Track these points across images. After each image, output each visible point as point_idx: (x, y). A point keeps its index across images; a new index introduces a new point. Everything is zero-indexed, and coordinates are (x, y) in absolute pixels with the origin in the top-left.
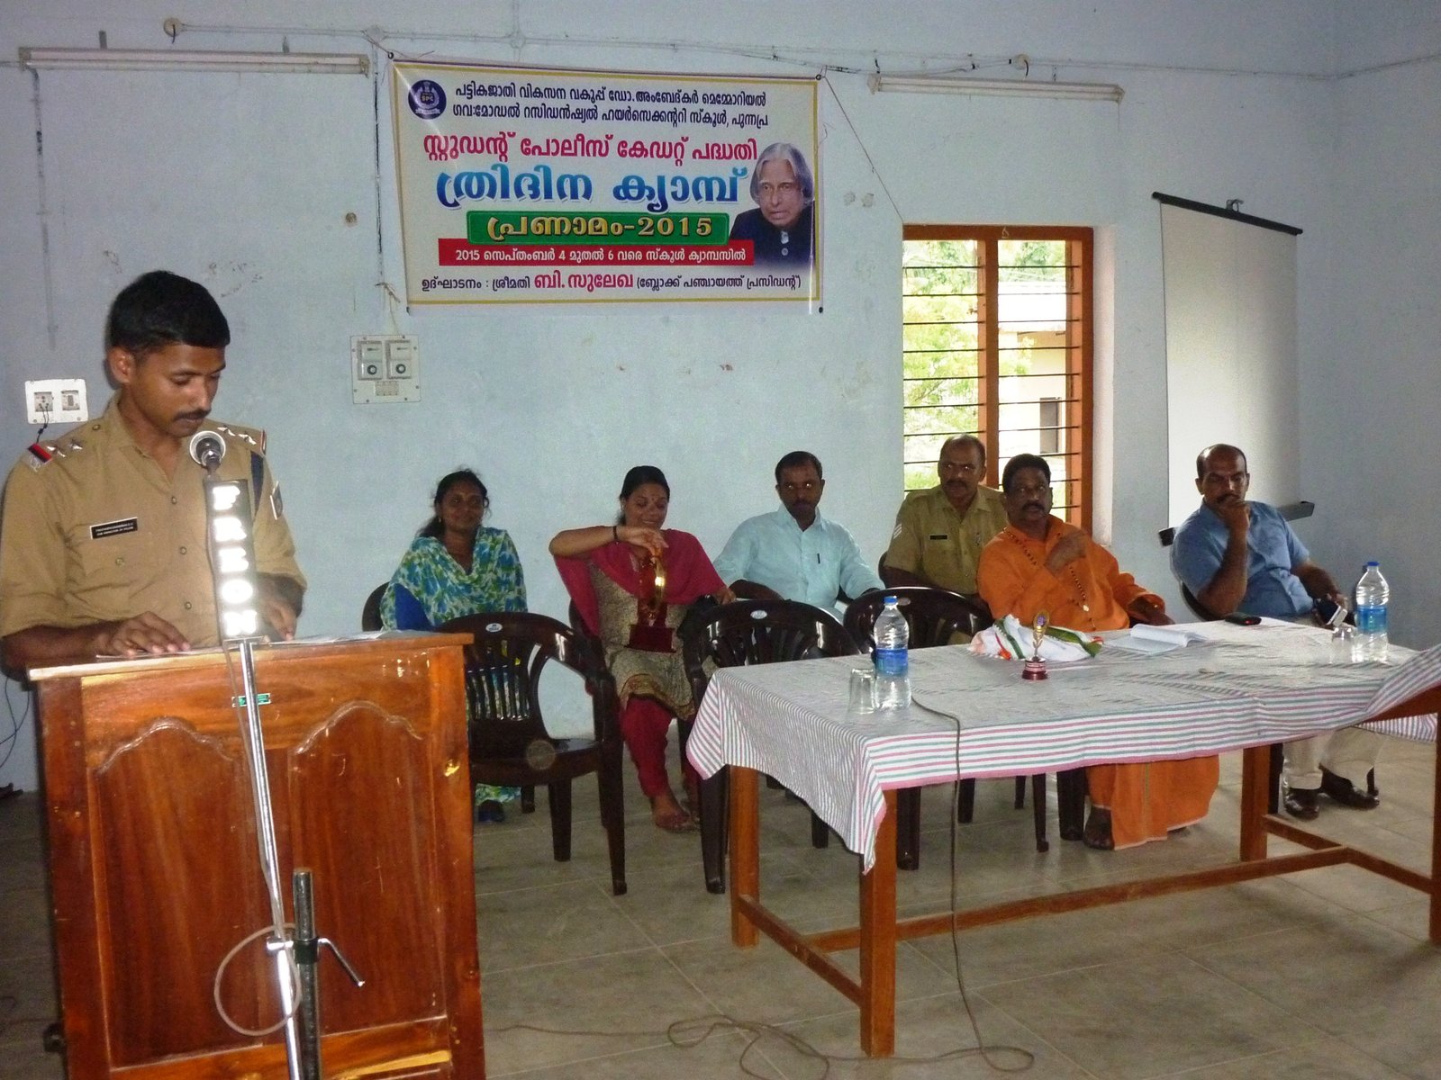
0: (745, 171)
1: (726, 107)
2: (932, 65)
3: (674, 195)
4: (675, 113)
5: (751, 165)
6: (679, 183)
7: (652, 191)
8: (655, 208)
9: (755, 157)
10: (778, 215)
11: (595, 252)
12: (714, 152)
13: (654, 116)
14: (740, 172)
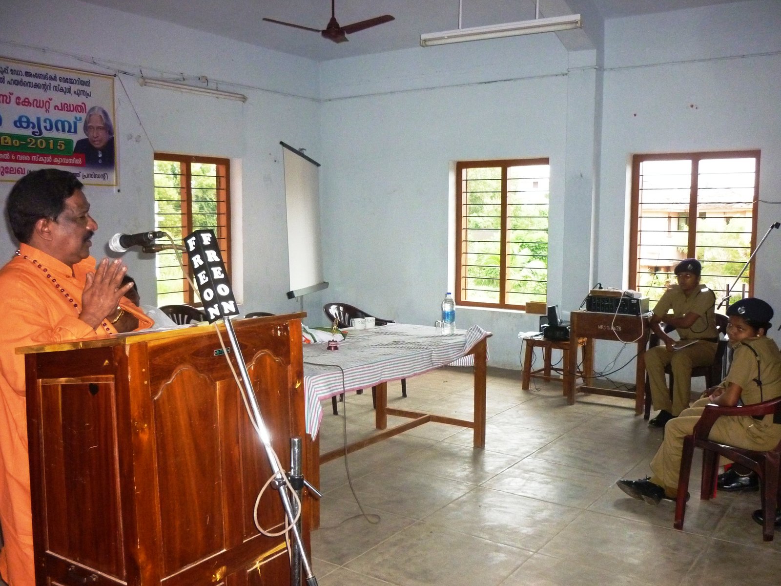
0: (81, 119)
1: (71, 85)
2: (165, 76)
3: (45, 127)
4: (45, 85)
5: (84, 116)
6: (48, 121)
7: (33, 124)
8: (36, 134)
9: (86, 113)
10: (97, 142)
11: (5, 155)
12: (65, 107)
13: (35, 85)
14: (78, 119)
